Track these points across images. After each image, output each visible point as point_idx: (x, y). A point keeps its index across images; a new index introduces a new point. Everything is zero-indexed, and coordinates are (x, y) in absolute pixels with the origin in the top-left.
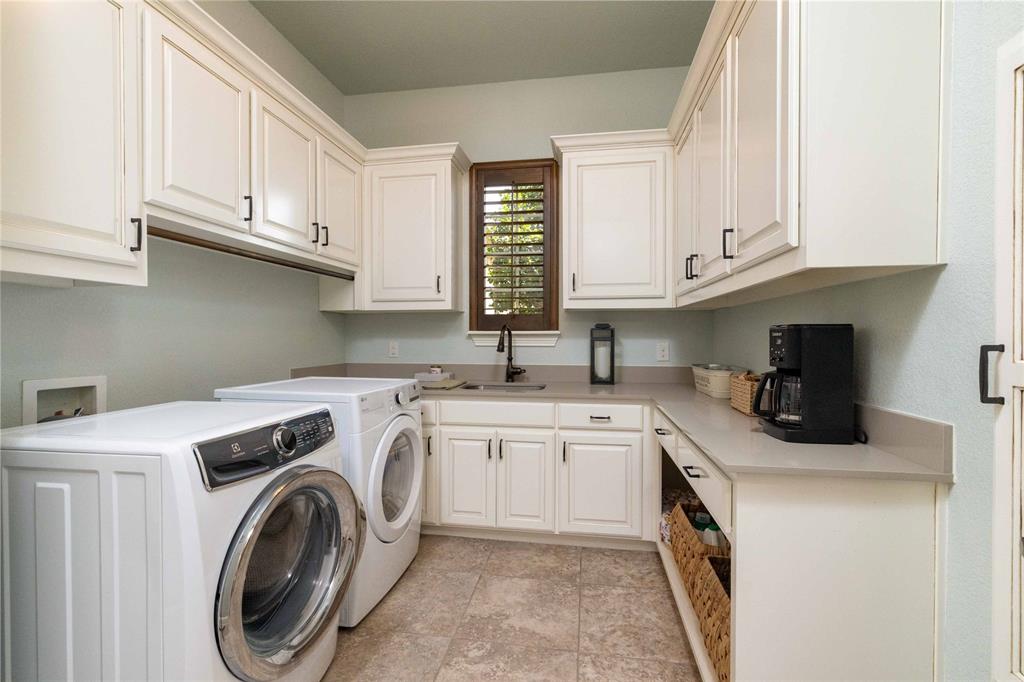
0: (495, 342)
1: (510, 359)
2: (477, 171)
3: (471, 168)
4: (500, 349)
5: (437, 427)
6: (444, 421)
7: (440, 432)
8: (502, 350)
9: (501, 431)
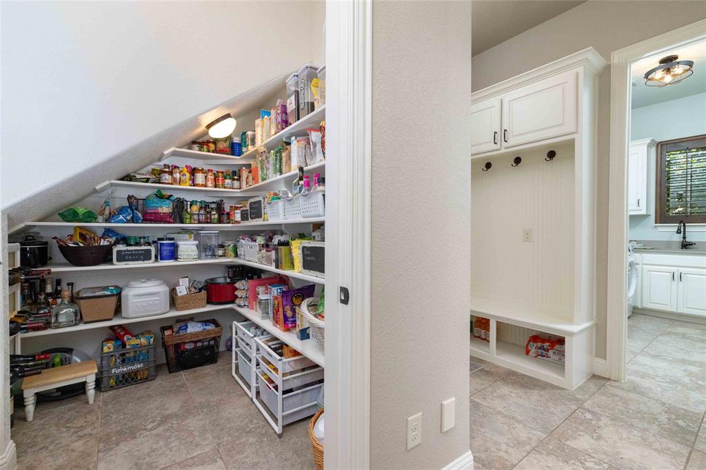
0: (676, 229)
1: (684, 238)
2: (662, 145)
3: (658, 145)
4: (679, 232)
5: (641, 266)
6: (644, 262)
7: (642, 268)
8: (680, 233)
9: (680, 269)
